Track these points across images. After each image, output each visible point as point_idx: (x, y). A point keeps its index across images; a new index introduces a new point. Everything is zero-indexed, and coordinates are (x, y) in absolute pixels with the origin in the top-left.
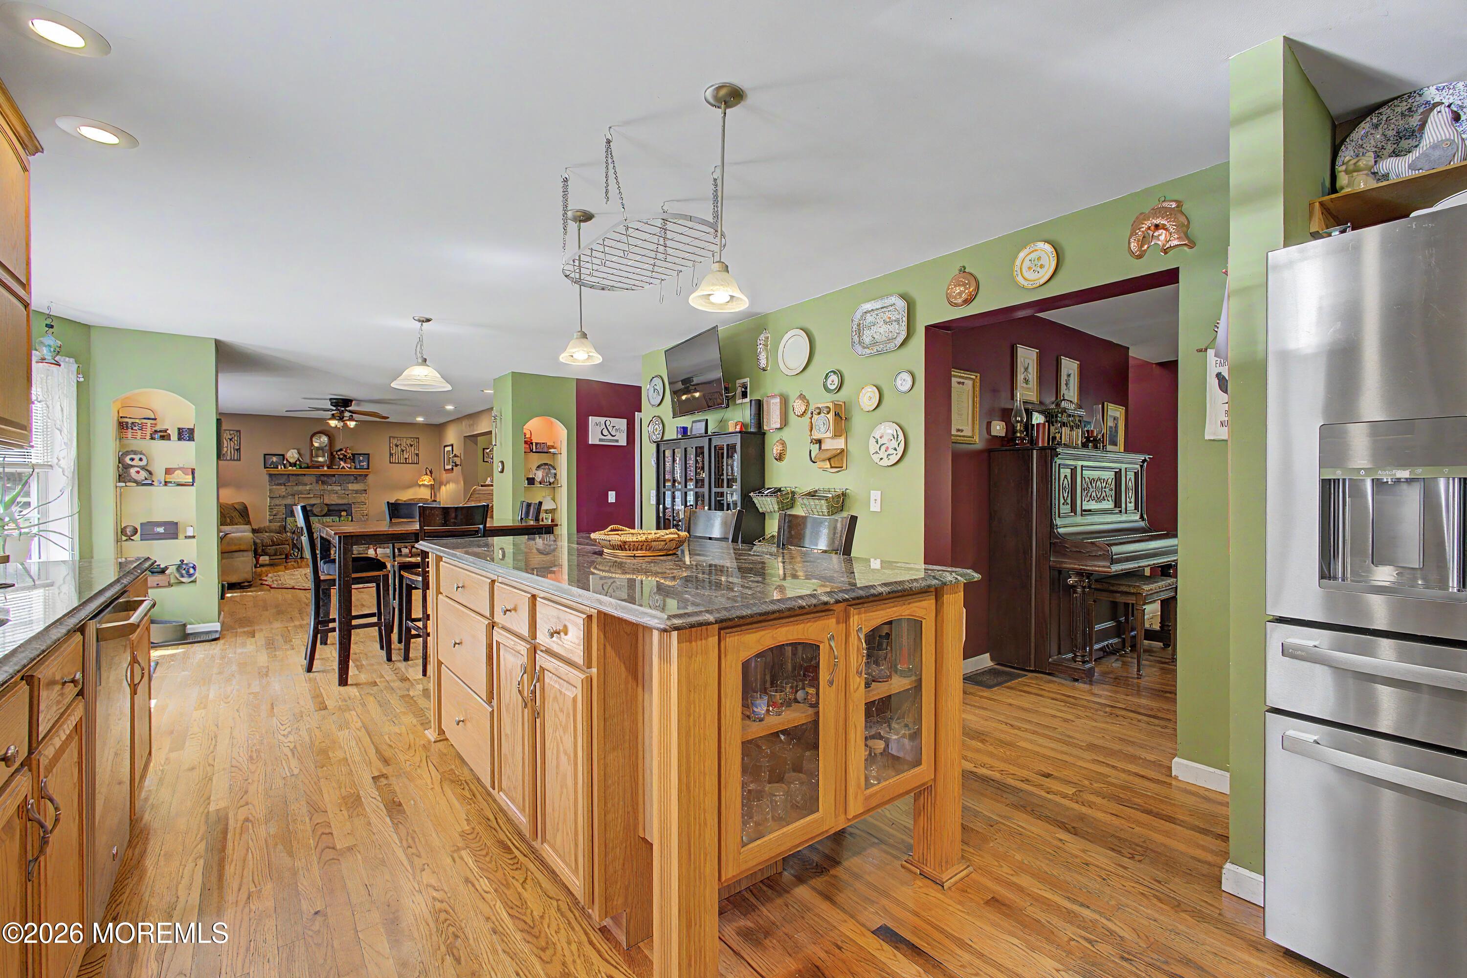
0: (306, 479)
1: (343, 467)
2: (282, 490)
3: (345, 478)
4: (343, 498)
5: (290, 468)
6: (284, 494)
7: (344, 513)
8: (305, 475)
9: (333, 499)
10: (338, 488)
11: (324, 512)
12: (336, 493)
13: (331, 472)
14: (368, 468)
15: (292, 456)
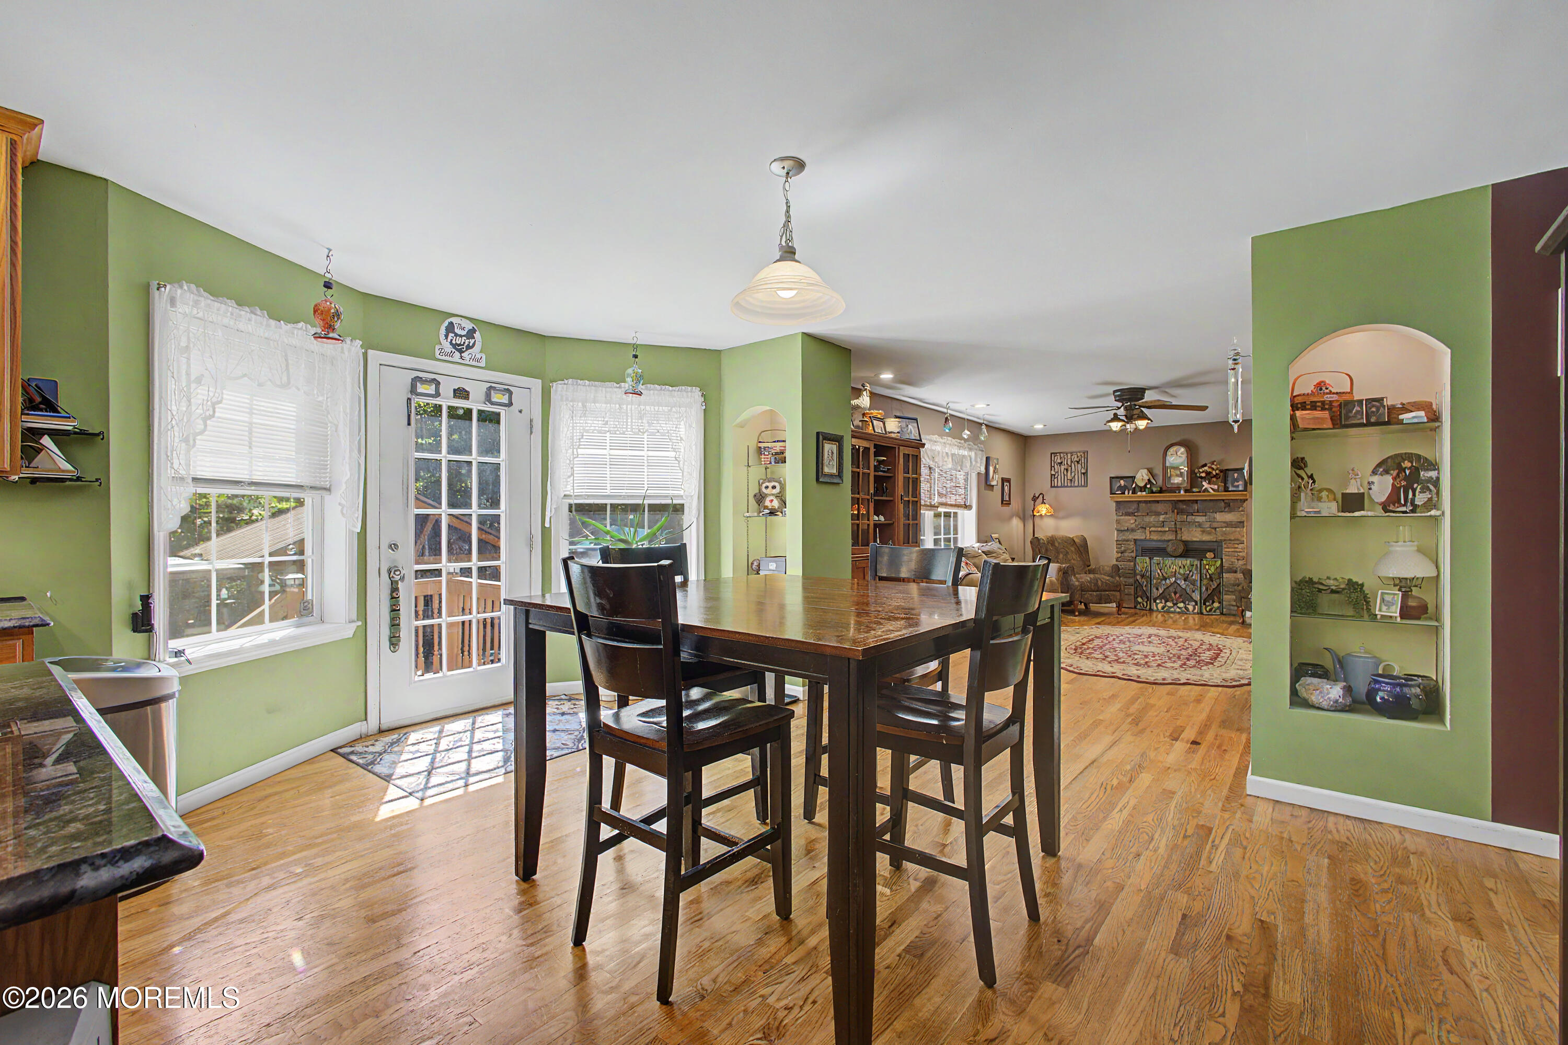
0: (1159, 507)
1: (1206, 490)
2: (1130, 522)
3: (1211, 504)
4: (1209, 533)
5: (1139, 493)
6: (1133, 526)
7: (1210, 555)
8: (1158, 502)
9: (1194, 535)
10: (1199, 519)
11: (1180, 551)
12: (1200, 526)
13: (1190, 496)
14: (1245, 490)
15: (1142, 477)
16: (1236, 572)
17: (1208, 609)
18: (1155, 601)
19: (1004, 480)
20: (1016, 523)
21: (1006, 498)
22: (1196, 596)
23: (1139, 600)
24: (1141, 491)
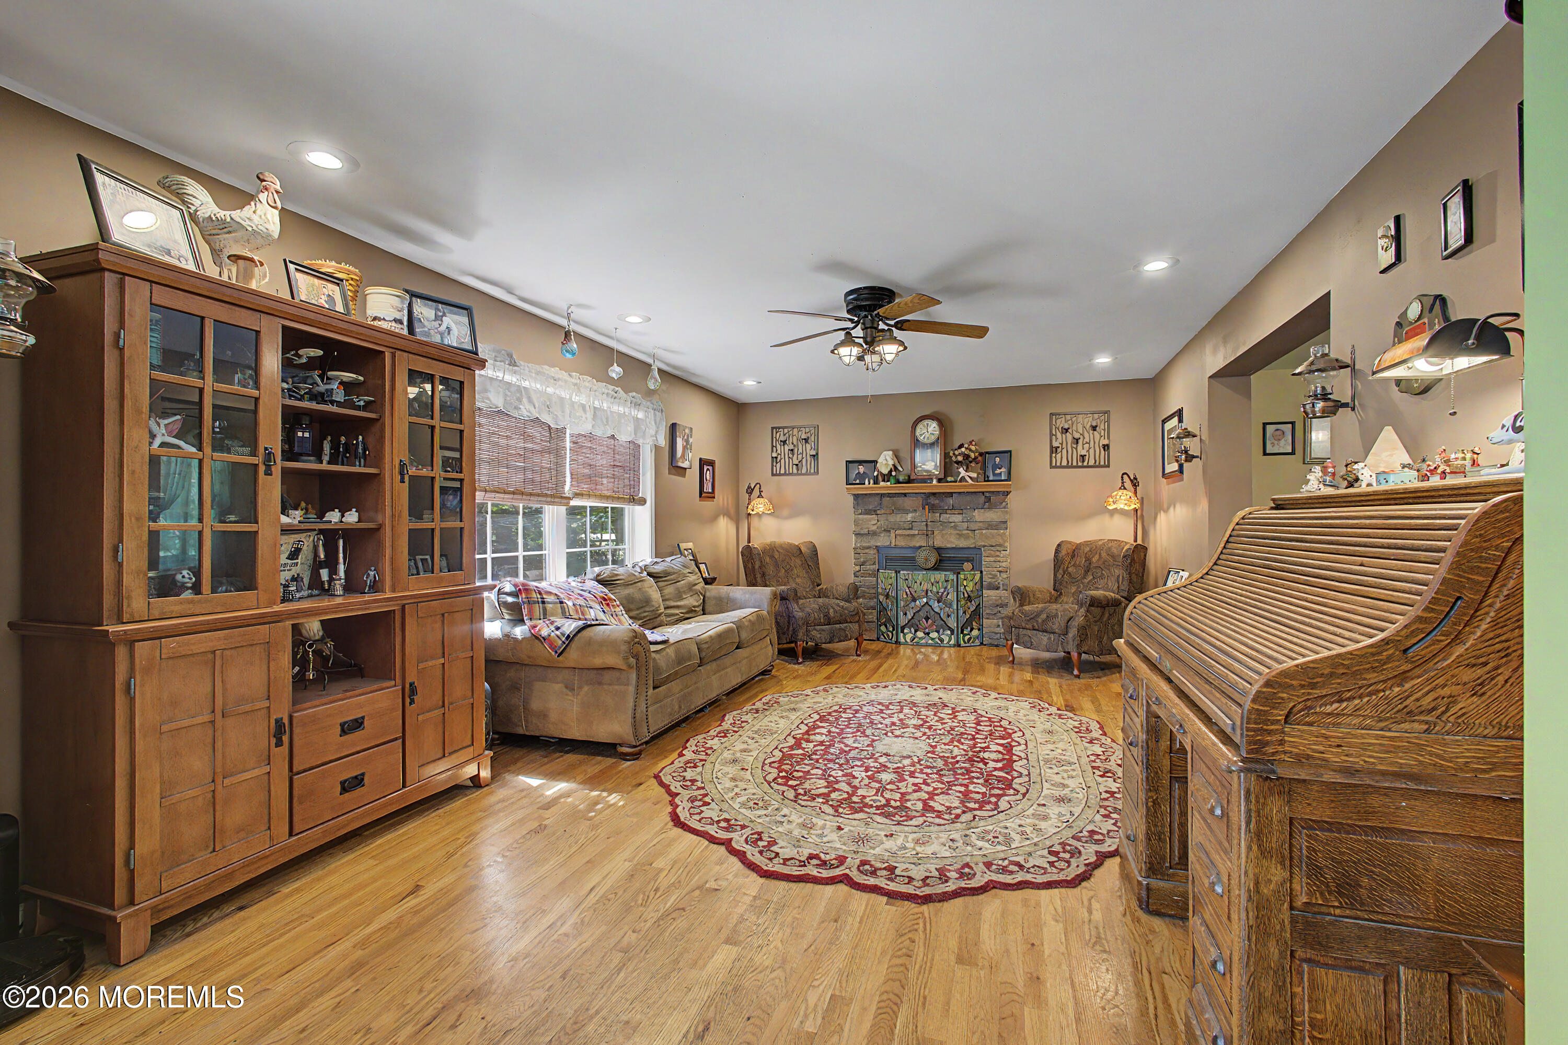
0: (907, 503)
1: (963, 479)
2: (872, 522)
3: (969, 498)
4: (967, 537)
5: (882, 484)
6: (874, 528)
7: (967, 567)
8: (905, 495)
9: (948, 539)
10: (957, 518)
11: (932, 561)
12: (955, 527)
13: (944, 488)
14: (1009, 479)
15: (885, 462)
16: (998, 588)
17: (967, 638)
18: (902, 631)
19: (703, 462)
20: (724, 525)
21: (708, 488)
22: (952, 623)
23: (883, 628)
24: (884, 481)
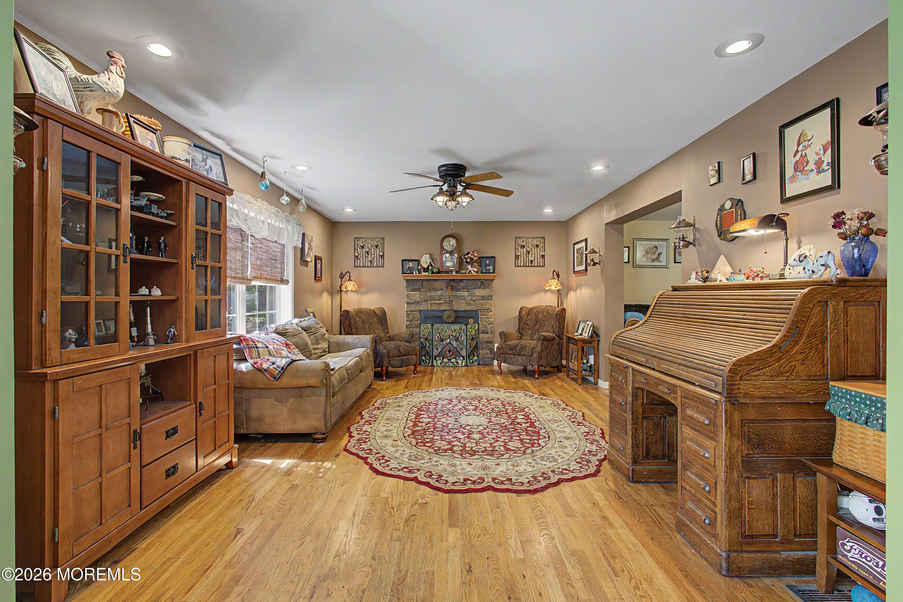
0: (438, 285)
1: (470, 272)
2: (417, 296)
3: (472, 282)
4: (470, 304)
5: (423, 274)
6: (418, 299)
7: (471, 321)
8: (436, 280)
9: (462, 306)
10: (466, 294)
11: (452, 319)
12: (464, 299)
13: (459, 277)
14: (494, 272)
15: (425, 261)
16: (487, 333)
17: (471, 361)
18: (435, 359)
19: (316, 258)
20: (326, 297)
21: (319, 275)
22: (464, 353)
23: (423, 358)
24: (424, 272)
